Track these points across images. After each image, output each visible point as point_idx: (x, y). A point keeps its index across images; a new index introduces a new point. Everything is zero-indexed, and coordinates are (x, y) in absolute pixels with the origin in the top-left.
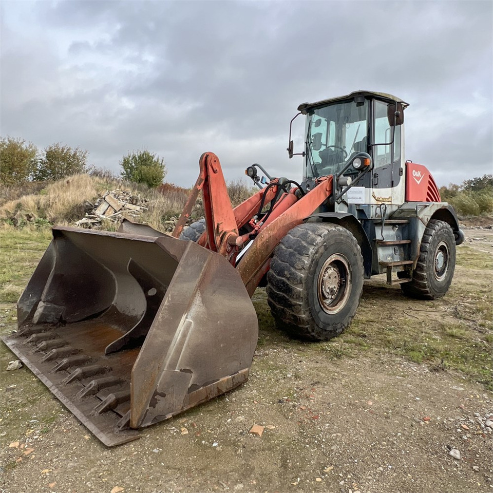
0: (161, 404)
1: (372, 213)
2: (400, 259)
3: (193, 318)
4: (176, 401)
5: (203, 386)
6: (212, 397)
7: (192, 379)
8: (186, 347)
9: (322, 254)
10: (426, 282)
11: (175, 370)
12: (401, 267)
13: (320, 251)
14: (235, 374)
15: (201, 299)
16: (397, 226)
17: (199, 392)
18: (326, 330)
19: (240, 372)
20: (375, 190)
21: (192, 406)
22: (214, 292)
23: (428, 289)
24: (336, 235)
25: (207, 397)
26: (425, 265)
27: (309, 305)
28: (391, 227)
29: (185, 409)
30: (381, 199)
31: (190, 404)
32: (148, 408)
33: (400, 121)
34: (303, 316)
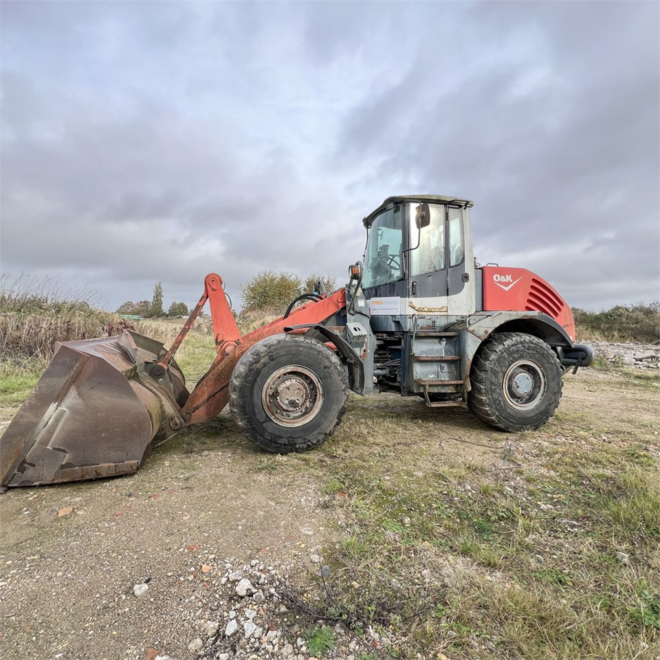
0: (30, 473)
1: (408, 325)
2: (449, 377)
3: (68, 408)
4: (48, 473)
5: (80, 466)
6: (88, 478)
7: (67, 458)
8: (61, 430)
9: (265, 365)
10: (487, 409)
11: (47, 446)
12: (451, 387)
13: (263, 361)
14: (119, 462)
15: (76, 393)
16: (445, 339)
17: (73, 470)
18: (276, 443)
19: (126, 462)
20: (412, 299)
21: (65, 481)
22: (93, 388)
23: (494, 418)
24: (290, 346)
25: (83, 476)
26: (482, 387)
27: (246, 414)
28: (437, 340)
29: (56, 481)
30: (426, 309)
31: (62, 478)
32: (16, 471)
33: (426, 221)
34: (240, 424)
